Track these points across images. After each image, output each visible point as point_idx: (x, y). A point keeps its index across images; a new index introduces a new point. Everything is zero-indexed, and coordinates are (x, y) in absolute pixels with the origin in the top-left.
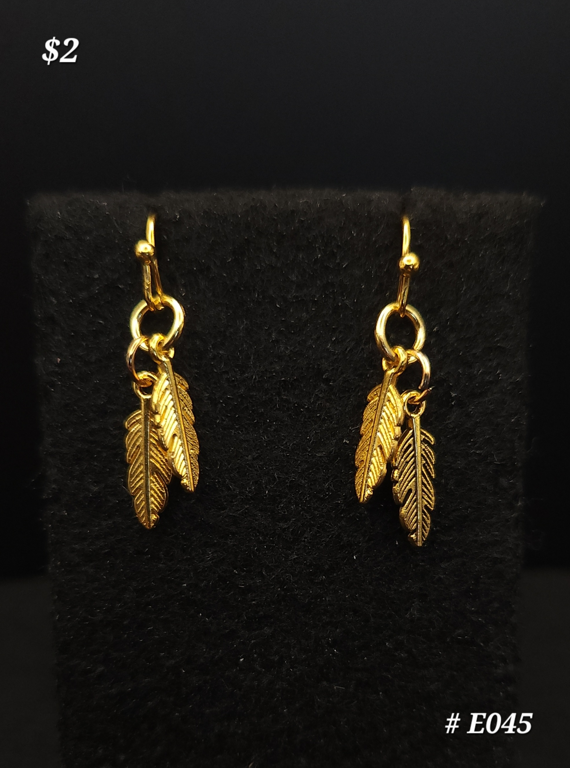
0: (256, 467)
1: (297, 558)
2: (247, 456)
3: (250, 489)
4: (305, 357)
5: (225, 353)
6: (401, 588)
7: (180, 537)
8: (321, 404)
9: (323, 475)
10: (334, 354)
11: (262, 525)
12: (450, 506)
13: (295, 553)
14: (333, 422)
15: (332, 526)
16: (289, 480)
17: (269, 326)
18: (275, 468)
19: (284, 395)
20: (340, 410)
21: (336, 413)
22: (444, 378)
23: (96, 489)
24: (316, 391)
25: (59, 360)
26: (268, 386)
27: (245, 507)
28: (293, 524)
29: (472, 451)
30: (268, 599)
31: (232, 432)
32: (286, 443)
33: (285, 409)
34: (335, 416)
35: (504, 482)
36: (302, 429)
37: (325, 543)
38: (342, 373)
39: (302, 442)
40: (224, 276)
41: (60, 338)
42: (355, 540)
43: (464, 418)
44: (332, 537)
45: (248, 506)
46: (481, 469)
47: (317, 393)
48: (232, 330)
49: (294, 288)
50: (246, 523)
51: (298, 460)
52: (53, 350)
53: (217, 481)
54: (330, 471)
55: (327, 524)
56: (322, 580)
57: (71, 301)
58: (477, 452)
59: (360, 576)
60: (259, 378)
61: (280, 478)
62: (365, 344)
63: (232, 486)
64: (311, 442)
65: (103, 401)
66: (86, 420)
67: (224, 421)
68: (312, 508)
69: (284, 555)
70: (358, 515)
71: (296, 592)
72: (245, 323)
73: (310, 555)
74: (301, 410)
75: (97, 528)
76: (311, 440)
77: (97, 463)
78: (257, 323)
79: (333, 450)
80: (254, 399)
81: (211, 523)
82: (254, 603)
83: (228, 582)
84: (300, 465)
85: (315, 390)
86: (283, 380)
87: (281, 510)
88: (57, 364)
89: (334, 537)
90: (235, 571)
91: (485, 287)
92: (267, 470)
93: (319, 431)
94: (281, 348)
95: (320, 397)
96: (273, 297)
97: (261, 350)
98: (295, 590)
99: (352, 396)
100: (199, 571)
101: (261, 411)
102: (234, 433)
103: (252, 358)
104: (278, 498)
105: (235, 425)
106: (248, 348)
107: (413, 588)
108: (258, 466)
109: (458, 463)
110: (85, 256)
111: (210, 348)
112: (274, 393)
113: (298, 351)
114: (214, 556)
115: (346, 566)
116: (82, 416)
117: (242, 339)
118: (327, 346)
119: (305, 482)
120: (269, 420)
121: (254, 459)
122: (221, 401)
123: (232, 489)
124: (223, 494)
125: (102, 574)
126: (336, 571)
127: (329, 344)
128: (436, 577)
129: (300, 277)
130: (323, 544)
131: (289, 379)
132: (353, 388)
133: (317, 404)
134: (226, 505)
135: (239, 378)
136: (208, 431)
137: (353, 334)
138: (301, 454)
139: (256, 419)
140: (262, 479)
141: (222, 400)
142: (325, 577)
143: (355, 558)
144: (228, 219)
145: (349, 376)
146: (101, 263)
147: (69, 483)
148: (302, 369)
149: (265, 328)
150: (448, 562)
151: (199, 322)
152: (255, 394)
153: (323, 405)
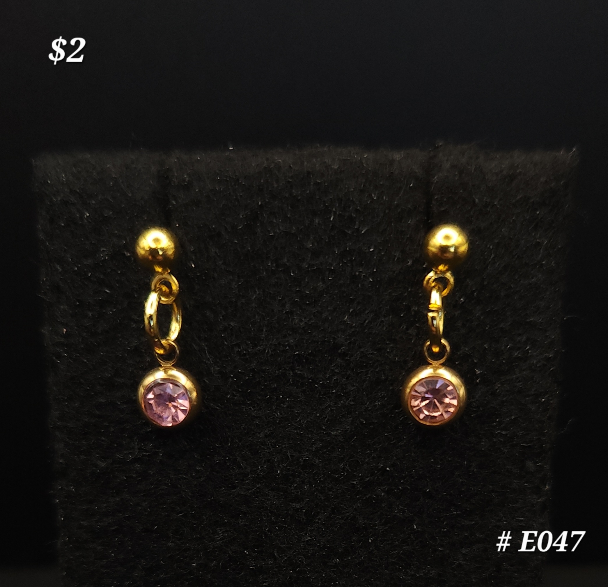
0: (269, 444)
1: (310, 540)
2: (259, 433)
3: (262, 468)
4: (320, 330)
5: (236, 325)
6: (419, 574)
7: (190, 515)
8: (337, 379)
9: (338, 455)
10: (351, 327)
11: (274, 505)
12: (472, 489)
13: (309, 534)
14: (350, 399)
15: (347, 507)
16: (302, 459)
17: (283, 296)
18: (288, 446)
19: (298, 370)
20: (356, 386)
21: (352, 389)
22: (468, 353)
23: (103, 465)
24: (332, 366)
25: (65, 330)
26: (282, 359)
27: (256, 486)
28: (307, 505)
29: (497, 432)
30: (280, 581)
31: (243, 408)
32: (300, 420)
33: (299, 385)
34: (351, 392)
35: (530, 465)
36: (317, 406)
37: (339, 525)
38: (360, 347)
39: (317, 420)
40: (236, 242)
41: (66, 307)
42: (370, 523)
43: (489, 396)
44: (347, 518)
45: (260, 485)
46: (506, 451)
47: (333, 368)
48: (243, 301)
49: (309, 256)
50: (257, 503)
51: (312, 439)
52: (59, 320)
53: (227, 458)
54: (346, 450)
55: (341, 505)
56: (336, 563)
57: (76, 269)
58: (503, 433)
59: (376, 560)
60: (272, 352)
61: (294, 456)
62: (385, 317)
63: (242, 464)
64: (326, 420)
65: (110, 374)
66: (93, 393)
67: (235, 396)
68: (326, 489)
69: (296, 537)
70: (375, 497)
71: (309, 575)
72: (258, 292)
73: (324, 536)
74: (316, 386)
75: (105, 505)
76: (326, 417)
77: (105, 438)
78: (271, 293)
79: (348, 428)
80: (266, 374)
81: (221, 502)
82: (265, 585)
83: (238, 563)
84: (315, 444)
85: (331, 364)
86: (297, 354)
87: (294, 490)
88: (62, 335)
89: (349, 519)
90: (246, 551)
91: (516, 255)
92: (279, 448)
93: (335, 409)
94: (295, 320)
95: (335, 372)
96: (287, 265)
97: (274, 322)
98: (308, 573)
99: (370, 372)
100: (209, 550)
101: (273, 387)
102: (246, 409)
103: (265, 330)
104: (291, 477)
105: (247, 400)
106: (260, 320)
107: (431, 574)
108: (270, 444)
109: (482, 444)
110: (90, 221)
111: (221, 319)
112: (287, 367)
113: (313, 323)
114: (224, 536)
115: (361, 549)
116: (88, 389)
117: (254, 309)
118: (344, 318)
119: (319, 461)
120: (282, 396)
121: (266, 436)
122: (232, 376)
123: (243, 467)
124: (234, 472)
125: (111, 552)
126: (351, 554)
127: (347, 317)
128: (456, 563)
129: (316, 244)
130: (337, 526)
131: (303, 352)
132: (371, 363)
133: (333, 380)
134: (237, 484)
135: (251, 351)
136: (218, 406)
137: (372, 305)
138: (315, 431)
139: (269, 394)
140: (274, 457)
141: (232, 374)
142: (339, 560)
143: (370, 541)
144: (240, 182)
145: (367, 350)
146: (107, 228)
147: (76, 458)
148: (318, 343)
149: (279, 298)
150: (469, 548)
151: (209, 292)
152: (268, 368)
153: (339, 380)
